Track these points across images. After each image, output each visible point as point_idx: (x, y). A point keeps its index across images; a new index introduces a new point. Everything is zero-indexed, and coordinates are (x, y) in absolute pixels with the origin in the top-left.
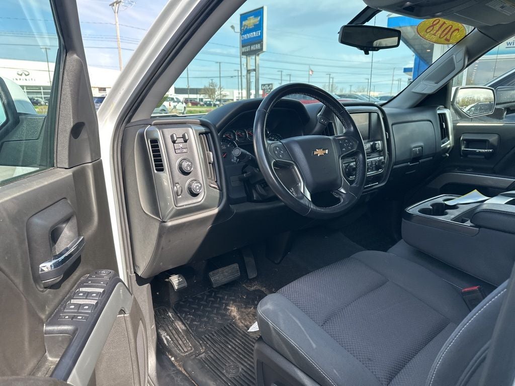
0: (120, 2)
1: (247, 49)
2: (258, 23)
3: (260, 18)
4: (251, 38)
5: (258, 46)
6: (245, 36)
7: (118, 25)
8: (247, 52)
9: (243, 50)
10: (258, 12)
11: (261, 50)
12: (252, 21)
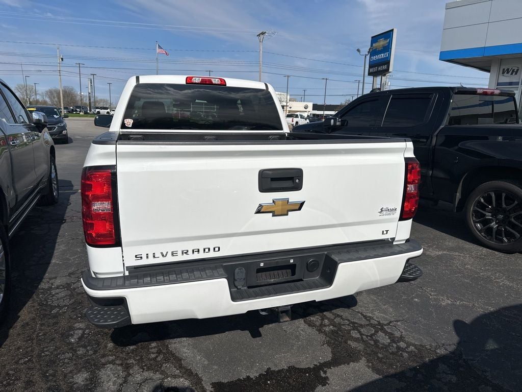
0: (265, 33)
1: (375, 69)
2: (387, 45)
3: (390, 41)
4: (379, 59)
5: (385, 67)
6: (374, 58)
7: (261, 52)
8: (374, 72)
9: (371, 71)
10: (388, 35)
11: (387, 70)
12: (382, 43)
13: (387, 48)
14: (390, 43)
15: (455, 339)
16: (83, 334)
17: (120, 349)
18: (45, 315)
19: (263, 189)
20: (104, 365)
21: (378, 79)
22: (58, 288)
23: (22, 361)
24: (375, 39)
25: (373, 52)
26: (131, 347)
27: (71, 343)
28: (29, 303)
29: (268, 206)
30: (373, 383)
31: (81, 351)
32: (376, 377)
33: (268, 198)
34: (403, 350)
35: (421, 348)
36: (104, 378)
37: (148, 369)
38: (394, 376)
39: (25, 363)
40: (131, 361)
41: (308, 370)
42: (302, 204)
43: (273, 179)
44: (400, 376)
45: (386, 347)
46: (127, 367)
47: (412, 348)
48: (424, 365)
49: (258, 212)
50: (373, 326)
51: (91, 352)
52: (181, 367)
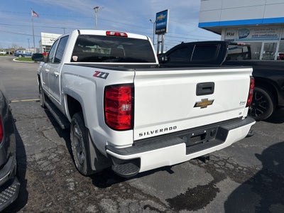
1: (159, 31)
5: (164, 30)
6: (158, 25)
9: (157, 32)
10: (165, 12)
11: (165, 32)
12: (162, 17)
13: (165, 20)
14: (166, 17)
15: (260, 163)
16: (75, 185)
17: (103, 189)
18: (43, 177)
19: (198, 94)
20: (100, 199)
21: (161, 36)
22: (40, 160)
23: (48, 205)
24: (158, 14)
25: (158, 22)
26: (109, 188)
27: (71, 191)
28: (27, 171)
29: (200, 103)
30: (239, 187)
31: (81, 194)
32: (239, 184)
33: (200, 99)
34: (242, 170)
35: (248, 168)
36: (105, 207)
37: (127, 198)
38: (245, 183)
39: (51, 206)
40: (114, 195)
41: (206, 186)
42: (213, 101)
43: (204, 88)
44: (248, 182)
45: (234, 170)
46: (115, 199)
47: (245, 169)
48: (255, 176)
49: (195, 106)
50: (222, 161)
51: (87, 194)
52: (143, 194)
